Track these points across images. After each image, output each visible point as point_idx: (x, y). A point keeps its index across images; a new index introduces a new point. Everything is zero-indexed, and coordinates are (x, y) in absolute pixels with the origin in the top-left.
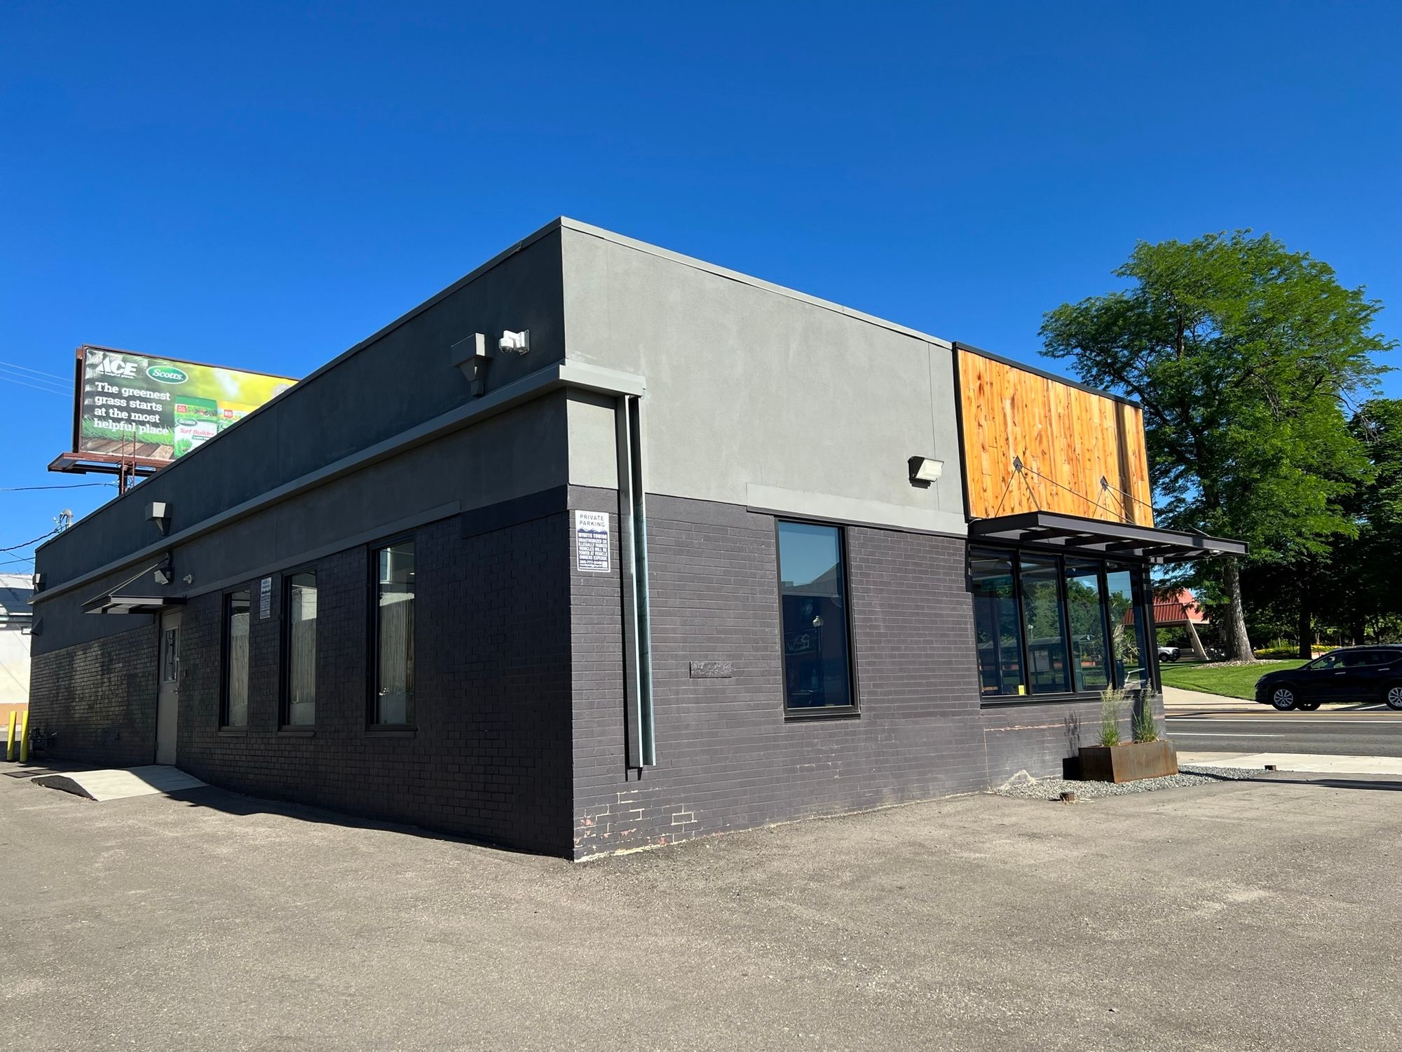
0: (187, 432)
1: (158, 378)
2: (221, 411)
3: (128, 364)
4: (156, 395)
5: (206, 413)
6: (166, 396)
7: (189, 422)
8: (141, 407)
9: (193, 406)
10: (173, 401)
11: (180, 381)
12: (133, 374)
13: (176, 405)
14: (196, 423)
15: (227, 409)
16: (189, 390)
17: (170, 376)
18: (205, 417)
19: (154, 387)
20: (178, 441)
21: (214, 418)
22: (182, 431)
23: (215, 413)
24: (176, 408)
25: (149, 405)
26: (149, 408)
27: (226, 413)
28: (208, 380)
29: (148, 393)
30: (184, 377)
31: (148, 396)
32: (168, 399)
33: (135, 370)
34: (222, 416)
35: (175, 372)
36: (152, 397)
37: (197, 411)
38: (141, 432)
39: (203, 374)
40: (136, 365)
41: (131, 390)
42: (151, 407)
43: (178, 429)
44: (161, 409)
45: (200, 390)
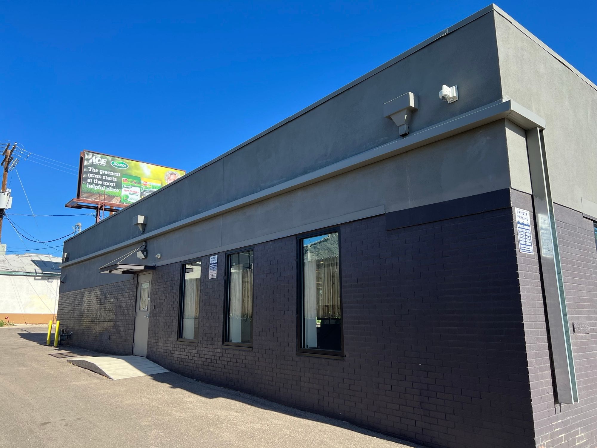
0: (127, 191)
1: (116, 166)
2: (142, 182)
3: (103, 159)
4: (114, 174)
5: (135, 183)
6: (119, 174)
7: (128, 187)
8: (108, 179)
9: (130, 180)
10: (122, 177)
11: (125, 168)
12: (105, 164)
13: (123, 179)
14: (131, 187)
15: (145, 181)
16: (129, 172)
17: (121, 165)
18: (135, 185)
19: (114, 170)
20: (123, 195)
21: (139, 185)
22: (125, 190)
23: (140, 183)
24: (123, 180)
25: (111, 178)
26: (111, 180)
27: (145, 183)
28: (137, 168)
29: (111, 173)
30: (127, 166)
31: (111, 174)
32: (120, 176)
33: (106, 162)
34: (142, 184)
35: (123, 163)
36: (112, 175)
37: (132, 182)
38: (107, 191)
39: (135, 165)
40: (106, 160)
41: (104, 171)
42: (112, 179)
43: (123, 190)
44: (116, 180)
45: (134, 172)
